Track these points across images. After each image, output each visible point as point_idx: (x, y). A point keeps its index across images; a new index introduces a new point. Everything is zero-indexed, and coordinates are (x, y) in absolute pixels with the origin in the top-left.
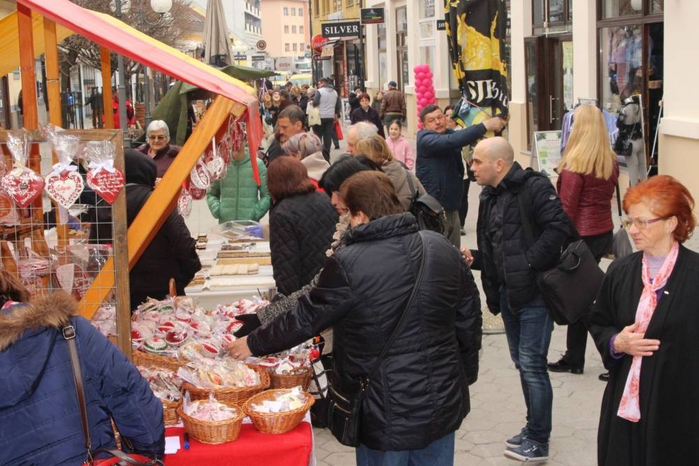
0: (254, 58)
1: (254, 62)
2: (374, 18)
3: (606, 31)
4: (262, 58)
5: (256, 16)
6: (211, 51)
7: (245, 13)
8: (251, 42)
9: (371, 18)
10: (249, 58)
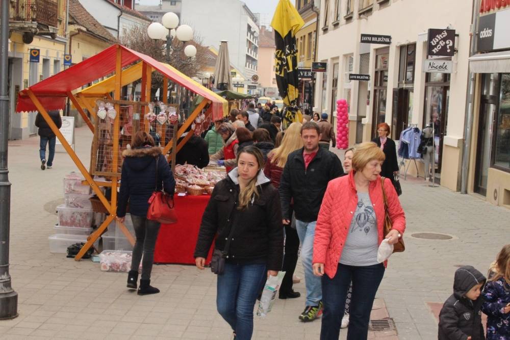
0: (249, 87)
1: (249, 89)
2: (320, 68)
3: (430, 89)
4: (255, 87)
5: (254, 57)
6: (218, 80)
7: (247, 55)
8: (248, 75)
9: (317, 68)
10: (246, 86)
